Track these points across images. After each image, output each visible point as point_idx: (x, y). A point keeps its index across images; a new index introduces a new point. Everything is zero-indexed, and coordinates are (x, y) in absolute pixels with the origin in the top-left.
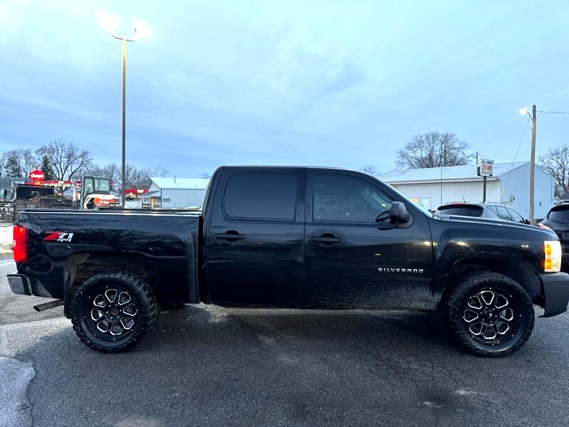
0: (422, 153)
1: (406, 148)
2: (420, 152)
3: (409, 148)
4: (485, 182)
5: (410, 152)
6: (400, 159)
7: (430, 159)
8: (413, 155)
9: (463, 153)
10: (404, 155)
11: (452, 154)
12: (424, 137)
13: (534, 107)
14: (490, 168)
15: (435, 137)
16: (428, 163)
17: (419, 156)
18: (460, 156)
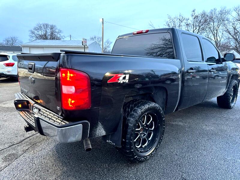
0: (41, 33)
1: (34, 29)
2: (41, 32)
3: (35, 29)
4: (85, 48)
5: (36, 31)
6: (31, 34)
7: (46, 35)
8: (38, 33)
9: (60, 35)
10: (33, 33)
11: (55, 35)
12: (42, 25)
13: (103, 19)
14: (86, 42)
15: (47, 25)
16: (44, 37)
17: (40, 34)
18: (59, 36)
